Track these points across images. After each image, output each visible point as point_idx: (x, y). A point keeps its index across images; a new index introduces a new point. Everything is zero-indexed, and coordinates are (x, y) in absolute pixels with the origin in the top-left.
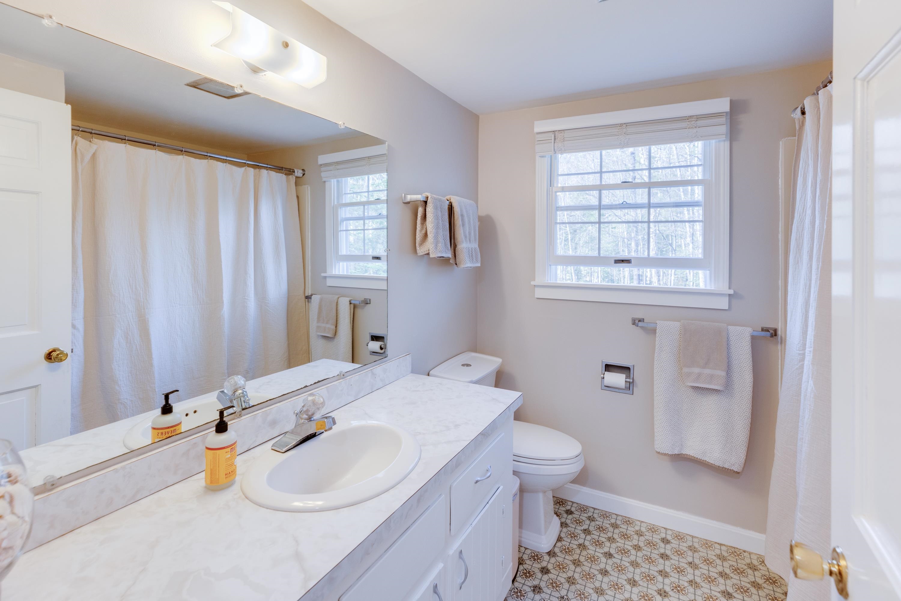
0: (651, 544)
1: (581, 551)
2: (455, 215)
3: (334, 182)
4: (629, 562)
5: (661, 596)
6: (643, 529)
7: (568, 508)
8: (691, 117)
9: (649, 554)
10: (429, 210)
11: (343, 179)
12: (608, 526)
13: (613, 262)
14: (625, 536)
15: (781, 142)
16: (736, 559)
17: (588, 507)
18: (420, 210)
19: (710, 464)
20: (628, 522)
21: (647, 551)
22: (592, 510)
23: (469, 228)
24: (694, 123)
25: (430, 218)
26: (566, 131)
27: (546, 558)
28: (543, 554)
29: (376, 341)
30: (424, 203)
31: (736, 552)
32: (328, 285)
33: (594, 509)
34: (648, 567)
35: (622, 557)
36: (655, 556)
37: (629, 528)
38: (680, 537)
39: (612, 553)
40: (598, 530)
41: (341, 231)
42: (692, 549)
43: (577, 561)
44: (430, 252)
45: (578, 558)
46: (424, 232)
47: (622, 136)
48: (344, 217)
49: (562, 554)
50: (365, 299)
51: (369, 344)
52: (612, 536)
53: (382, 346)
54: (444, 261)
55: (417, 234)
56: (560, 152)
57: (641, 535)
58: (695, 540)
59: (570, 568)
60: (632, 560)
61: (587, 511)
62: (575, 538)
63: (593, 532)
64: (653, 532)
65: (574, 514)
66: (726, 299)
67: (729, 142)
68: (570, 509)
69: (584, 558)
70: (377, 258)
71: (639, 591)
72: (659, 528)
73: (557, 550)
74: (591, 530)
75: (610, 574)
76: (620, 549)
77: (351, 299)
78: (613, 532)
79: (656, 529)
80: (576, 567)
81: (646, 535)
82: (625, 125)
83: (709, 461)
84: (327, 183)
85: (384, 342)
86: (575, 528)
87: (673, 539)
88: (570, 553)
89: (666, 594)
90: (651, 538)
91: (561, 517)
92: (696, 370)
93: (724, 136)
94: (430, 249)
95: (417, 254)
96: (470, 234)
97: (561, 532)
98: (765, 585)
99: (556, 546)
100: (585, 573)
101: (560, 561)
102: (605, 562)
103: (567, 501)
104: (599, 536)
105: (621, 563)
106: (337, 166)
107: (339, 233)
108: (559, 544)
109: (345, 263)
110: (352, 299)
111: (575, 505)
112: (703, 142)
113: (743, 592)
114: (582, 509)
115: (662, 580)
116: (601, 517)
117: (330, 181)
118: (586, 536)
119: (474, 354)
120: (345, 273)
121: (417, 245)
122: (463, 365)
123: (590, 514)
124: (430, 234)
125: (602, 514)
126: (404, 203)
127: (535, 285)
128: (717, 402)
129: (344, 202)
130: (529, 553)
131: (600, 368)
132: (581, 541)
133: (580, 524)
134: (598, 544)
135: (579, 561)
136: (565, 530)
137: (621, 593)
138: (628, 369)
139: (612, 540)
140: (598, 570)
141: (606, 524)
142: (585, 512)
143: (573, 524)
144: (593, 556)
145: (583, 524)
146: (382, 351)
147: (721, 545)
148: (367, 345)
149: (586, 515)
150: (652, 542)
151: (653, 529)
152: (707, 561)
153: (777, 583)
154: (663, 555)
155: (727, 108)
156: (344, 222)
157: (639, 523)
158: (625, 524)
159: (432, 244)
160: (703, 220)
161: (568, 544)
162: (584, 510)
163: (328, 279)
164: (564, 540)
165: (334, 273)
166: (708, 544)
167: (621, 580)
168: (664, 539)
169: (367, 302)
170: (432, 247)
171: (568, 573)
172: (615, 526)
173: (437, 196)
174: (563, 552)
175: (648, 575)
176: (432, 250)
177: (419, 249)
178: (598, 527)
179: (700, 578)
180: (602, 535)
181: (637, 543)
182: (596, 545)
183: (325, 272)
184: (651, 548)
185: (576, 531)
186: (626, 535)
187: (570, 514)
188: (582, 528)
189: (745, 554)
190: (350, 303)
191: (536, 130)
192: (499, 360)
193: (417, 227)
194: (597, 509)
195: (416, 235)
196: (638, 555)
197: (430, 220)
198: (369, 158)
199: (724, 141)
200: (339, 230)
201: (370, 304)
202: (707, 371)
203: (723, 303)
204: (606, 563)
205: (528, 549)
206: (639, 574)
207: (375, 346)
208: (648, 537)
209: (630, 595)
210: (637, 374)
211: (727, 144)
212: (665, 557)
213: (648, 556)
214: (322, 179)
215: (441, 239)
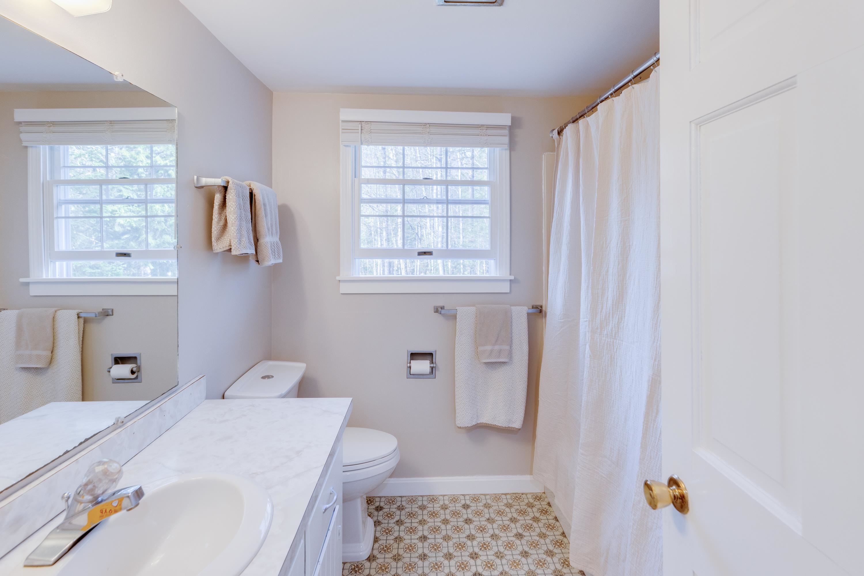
0: (456, 514)
1: (399, 544)
2: (257, 204)
3: (44, 150)
4: (442, 538)
5: (473, 559)
6: (447, 502)
7: (377, 504)
8: (483, 125)
9: (456, 523)
10: (231, 197)
11: (62, 147)
12: (417, 510)
13: (417, 254)
14: (433, 514)
15: (543, 155)
16: (519, 503)
17: (396, 497)
18: (218, 198)
19: (499, 427)
20: (433, 499)
21: (453, 521)
22: (399, 499)
23: (271, 219)
24: (485, 132)
25: (232, 207)
26: (372, 123)
27: (367, 564)
28: (363, 563)
29: (122, 363)
30: (223, 188)
31: (517, 497)
32: (32, 294)
33: (401, 497)
34: (457, 536)
35: (435, 535)
36: (461, 524)
37: (435, 506)
38: (476, 499)
39: (426, 535)
40: (409, 517)
41: (57, 218)
42: (487, 506)
43: (397, 556)
44: (233, 248)
45: (397, 552)
46: (222, 223)
47: (426, 135)
48: (62, 198)
49: (381, 555)
50: (103, 310)
51: (112, 370)
52: (423, 519)
53: (134, 369)
54: (243, 258)
55: (213, 226)
56: (366, 143)
57: (446, 508)
58: (488, 497)
59: (392, 566)
60: (444, 535)
61: (395, 501)
62: (390, 533)
63: (405, 521)
64: (454, 502)
65: (384, 508)
66: (508, 284)
67: (509, 151)
68: (380, 505)
69: (402, 550)
70: (125, 254)
71: (455, 562)
72: (459, 496)
73: (376, 552)
74: (403, 519)
75: (429, 557)
76: (431, 528)
77: (80, 311)
78: (423, 515)
79: (457, 498)
80: (397, 563)
81: (450, 507)
82: (428, 125)
83: (498, 425)
84: (30, 150)
85: (136, 363)
86: (388, 523)
87: (471, 502)
88: (389, 551)
89: (477, 556)
90: (454, 508)
91: (372, 516)
92: (489, 348)
93: (507, 146)
94: (232, 245)
95: (213, 250)
96: (272, 226)
97: (375, 532)
98: (541, 517)
99: (374, 548)
100: (406, 565)
101: (381, 563)
102: (422, 546)
103: (374, 498)
104: (411, 523)
105: (435, 542)
106: (52, 127)
107: (55, 221)
108: (377, 545)
109: (65, 263)
110: (82, 311)
111: (383, 499)
112: (489, 148)
113: (529, 529)
114: (391, 501)
115: (471, 544)
116: (409, 503)
117: (36, 147)
118: (400, 527)
119: (271, 363)
120: (65, 277)
121: (213, 239)
122: (263, 378)
123: (399, 504)
124: (232, 226)
125: (409, 500)
126: (196, 187)
127: (339, 281)
128: (503, 373)
129: (62, 178)
130: (349, 566)
131: (406, 357)
132: (396, 534)
133: (392, 517)
134: (412, 530)
135: (399, 555)
136: (379, 528)
137: (442, 570)
138: (431, 354)
139: (423, 522)
140: (417, 557)
141: (415, 508)
142: (393, 503)
143: (385, 519)
144: (410, 545)
145: (395, 515)
146: (134, 376)
147: (506, 494)
148: (109, 372)
149: (395, 506)
150: (456, 511)
151: (454, 499)
152: (500, 513)
153: (548, 512)
154: (467, 520)
155: (509, 123)
156: (63, 206)
157: (441, 498)
158: (431, 502)
159: (235, 239)
160: (490, 216)
161: (385, 541)
162: (392, 502)
163: (31, 287)
164: (380, 540)
165: (44, 277)
166: (497, 498)
167: (439, 558)
168: (464, 505)
169: (106, 314)
170: (235, 242)
171: (391, 572)
172: (423, 508)
173: (238, 182)
174: (382, 551)
175: (459, 543)
176: (235, 246)
177: (215, 244)
178: (409, 514)
179: (498, 530)
180: (413, 521)
181: (444, 517)
182: (411, 533)
183: (28, 276)
184: (456, 517)
185: (390, 525)
186: (434, 512)
187: (380, 510)
188: (395, 520)
189: (524, 496)
190: (79, 317)
191: (343, 117)
192: (303, 365)
193: (214, 217)
194: (404, 496)
195: (211, 227)
196: (447, 528)
197: (232, 209)
198: (111, 122)
199: (506, 149)
200: (55, 216)
201: (113, 315)
202: (497, 347)
203: (505, 288)
204: (423, 548)
205: (346, 563)
206: (452, 546)
207: (124, 370)
208: (452, 508)
209: (449, 569)
210: (438, 358)
211: (508, 152)
212: (469, 521)
213: (456, 526)
214: (22, 143)
215: (244, 233)
